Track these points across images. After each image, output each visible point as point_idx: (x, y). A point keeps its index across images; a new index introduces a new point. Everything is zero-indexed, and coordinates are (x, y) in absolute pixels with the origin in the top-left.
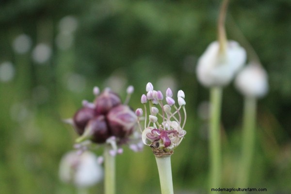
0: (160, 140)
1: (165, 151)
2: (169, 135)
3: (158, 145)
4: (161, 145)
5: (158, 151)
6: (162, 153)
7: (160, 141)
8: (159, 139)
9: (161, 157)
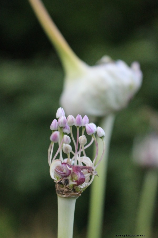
0: (70, 176)
1: (74, 190)
2: (82, 171)
3: (67, 182)
4: (71, 183)
5: (66, 190)
6: (70, 192)
7: (69, 178)
8: (68, 176)
9: (68, 198)
